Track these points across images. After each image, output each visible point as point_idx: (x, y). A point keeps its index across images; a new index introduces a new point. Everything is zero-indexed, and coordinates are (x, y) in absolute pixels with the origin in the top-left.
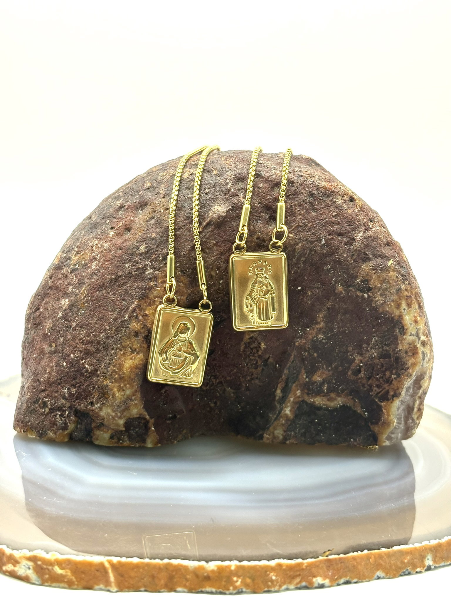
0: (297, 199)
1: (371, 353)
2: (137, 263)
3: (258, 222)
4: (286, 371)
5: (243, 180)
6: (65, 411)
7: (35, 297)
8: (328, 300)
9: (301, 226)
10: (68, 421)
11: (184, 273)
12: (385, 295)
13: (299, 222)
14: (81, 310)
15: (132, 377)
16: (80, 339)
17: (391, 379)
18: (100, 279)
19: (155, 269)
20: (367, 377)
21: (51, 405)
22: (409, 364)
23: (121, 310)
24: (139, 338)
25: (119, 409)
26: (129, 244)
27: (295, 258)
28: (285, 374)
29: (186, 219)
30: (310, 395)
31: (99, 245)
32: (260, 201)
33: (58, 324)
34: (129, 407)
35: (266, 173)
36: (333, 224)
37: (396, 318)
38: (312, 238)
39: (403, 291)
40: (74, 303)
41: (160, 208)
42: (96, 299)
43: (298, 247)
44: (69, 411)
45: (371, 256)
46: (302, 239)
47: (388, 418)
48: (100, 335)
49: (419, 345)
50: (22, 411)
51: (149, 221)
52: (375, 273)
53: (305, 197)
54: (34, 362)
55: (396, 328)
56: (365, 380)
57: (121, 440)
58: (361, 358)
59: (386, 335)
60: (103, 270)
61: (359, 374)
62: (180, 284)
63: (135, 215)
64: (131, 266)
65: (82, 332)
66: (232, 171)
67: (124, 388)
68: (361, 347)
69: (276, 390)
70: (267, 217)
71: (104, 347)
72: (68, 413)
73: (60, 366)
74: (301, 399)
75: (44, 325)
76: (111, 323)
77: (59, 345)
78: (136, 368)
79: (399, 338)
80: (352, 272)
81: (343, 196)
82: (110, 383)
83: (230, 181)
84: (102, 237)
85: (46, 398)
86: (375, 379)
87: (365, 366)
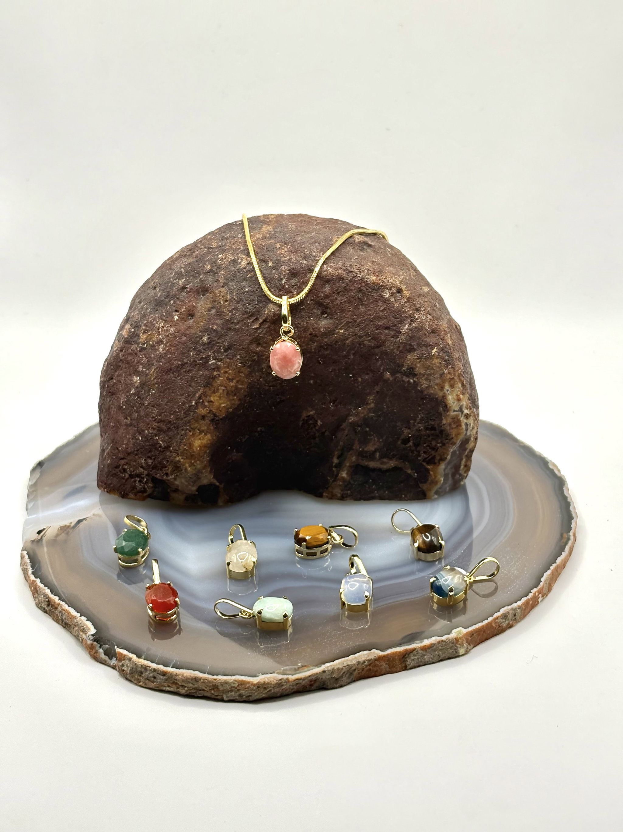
1: (418, 427)
2: (201, 353)
3: (310, 319)
4: (341, 443)
5: (297, 275)
6: (143, 478)
8: (377, 385)
9: (350, 322)
10: (146, 487)
11: (244, 364)
12: (429, 379)
13: (348, 318)
14: (152, 390)
15: (201, 455)
16: (153, 417)
17: (437, 447)
18: (167, 363)
19: (218, 359)
20: (415, 445)
21: (130, 472)
22: (452, 434)
23: (189, 396)
24: (206, 421)
25: (191, 480)
26: (192, 332)
27: (345, 351)
28: (340, 446)
29: (244, 314)
30: (365, 460)
31: (165, 328)
33: (132, 400)
34: (200, 478)
36: (379, 318)
37: (440, 398)
38: (360, 333)
39: (446, 374)
40: (146, 382)
41: (220, 298)
42: (165, 382)
43: (348, 341)
44: (147, 478)
45: (415, 347)
46: (351, 335)
47: (435, 478)
48: (171, 416)
49: (461, 419)
50: (104, 473)
51: (210, 311)
52: (419, 362)
53: (354, 293)
54: (112, 429)
55: (440, 407)
56: (414, 448)
58: (409, 430)
59: (431, 413)
60: (170, 355)
61: (408, 442)
62: (241, 374)
63: (197, 300)
64: (195, 354)
65: (154, 412)
66: (286, 265)
67: (195, 464)
68: (408, 422)
69: (333, 457)
70: (319, 313)
71: (175, 427)
72: (147, 480)
73: (136, 439)
74: (356, 464)
75: (119, 397)
76: (180, 406)
77: (134, 420)
78: (205, 446)
79: (443, 414)
80: (399, 362)
81: (391, 289)
82: (182, 459)
84: (168, 319)
85: (126, 465)
86: (422, 447)
87: (413, 437)
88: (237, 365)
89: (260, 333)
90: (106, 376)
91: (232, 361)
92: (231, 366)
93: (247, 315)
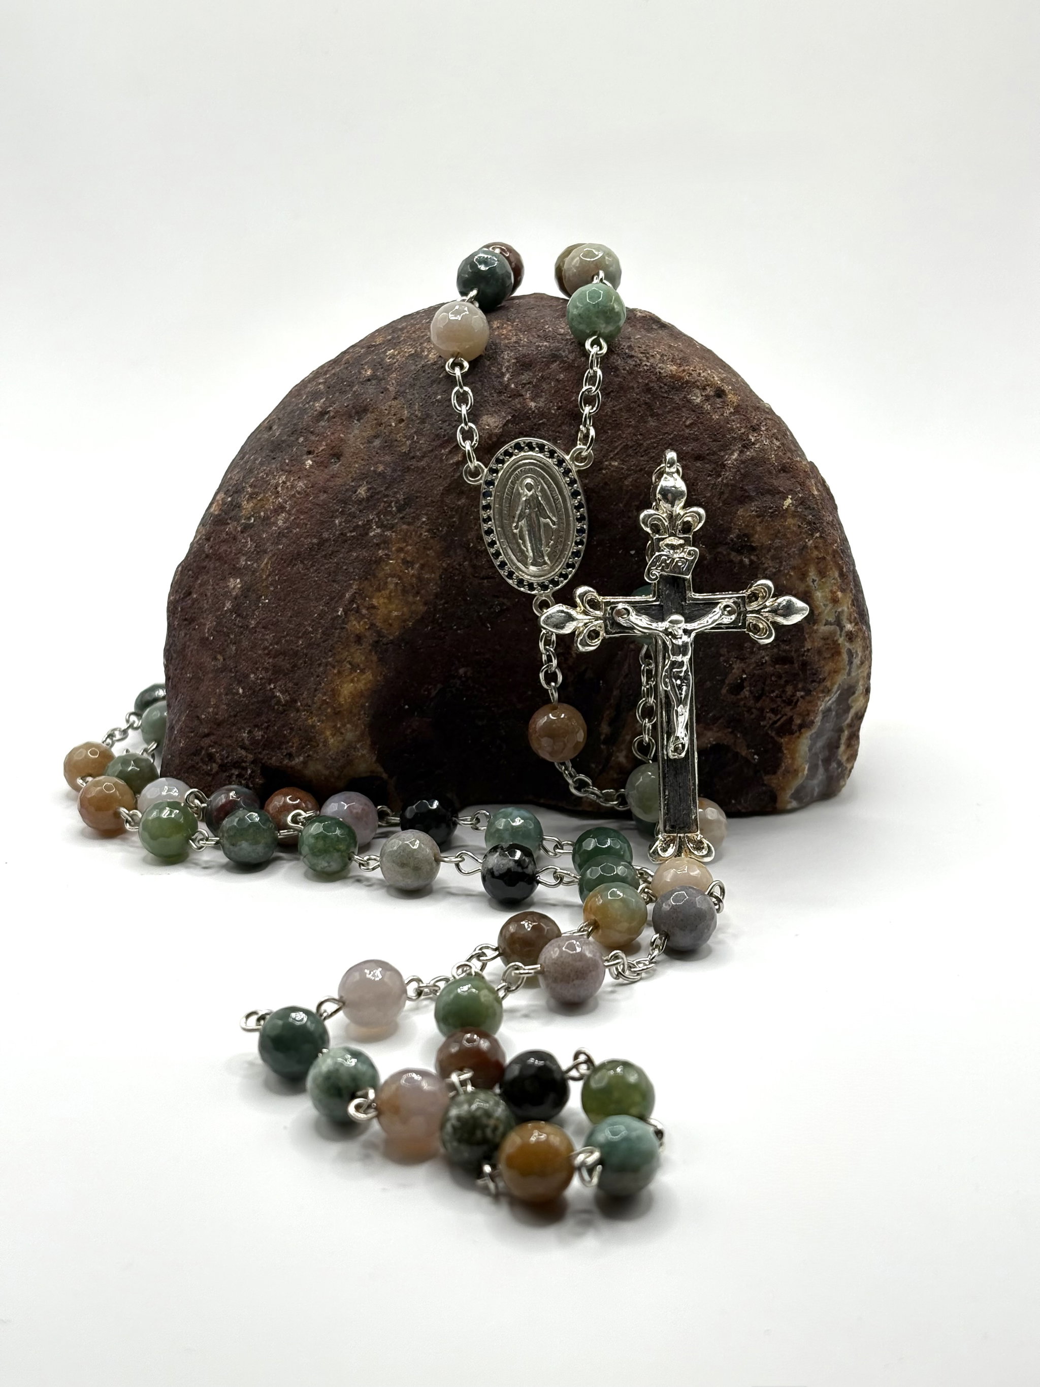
0: (624, 398)
1: (759, 657)
2: (355, 517)
4: (616, 693)
5: (531, 367)
6: (245, 769)
7: (181, 571)
9: (631, 447)
11: (435, 533)
12: (779, 558)
13: (627, 439)
14: (263, 597)
15: (355, 711)
16: (265, 648)
17: (796, 698)
18: (292, 545)
19: (385, 526)
20: (755, 696)
21: (221, 759)
22: (824, 672)
23: (332, 599)
24: (363, 646)
25: (336, 765)
26: (338, 483)
28: (614, 697)
29: (434, 440)
31: (288, 484)
32: (560, 404)
33: (226, 622)
34: (352, 761)
36: (686, 440)
39: (811, 549)
40: (251, 586)
41: (390, 418)
42: (288, 579)
43: (626, 483)
44: (252, 769)
45: (753, 494)
46: (633, 470)
47: (792, 764)
48: (298, 641)
49: (841, 641)
51: (372, 443)
52: (760, 523)
53: (637, 394)
54: (188, 686)
56: (752, 702)
58: (742, 664)
60: (298, 530)
61: (740, 692)
62: (428, 552)
63: (347, 429)
64: (344, 522)
65: (268, 637)
66: (512, 351)
67: (343, 731)
68: (741, 647)
69: (600, 723)
71: (305, 662)
72: (252, 772)
73: (234, 694)
75: (201, 623)
76: (315, 621)
77: (230, 658)
78: (361, 694)
79: (807, 630)
80: (721, 522)
82: (319, 721)
83: (507, 369)
84: (294, 469)
85: (212, 746)
86: (768, 699)
87: (751, 678)
88: (421, 534)
90: (180, 590)
91: (412, 528)
92: (411, 537)
93: (440, 442)
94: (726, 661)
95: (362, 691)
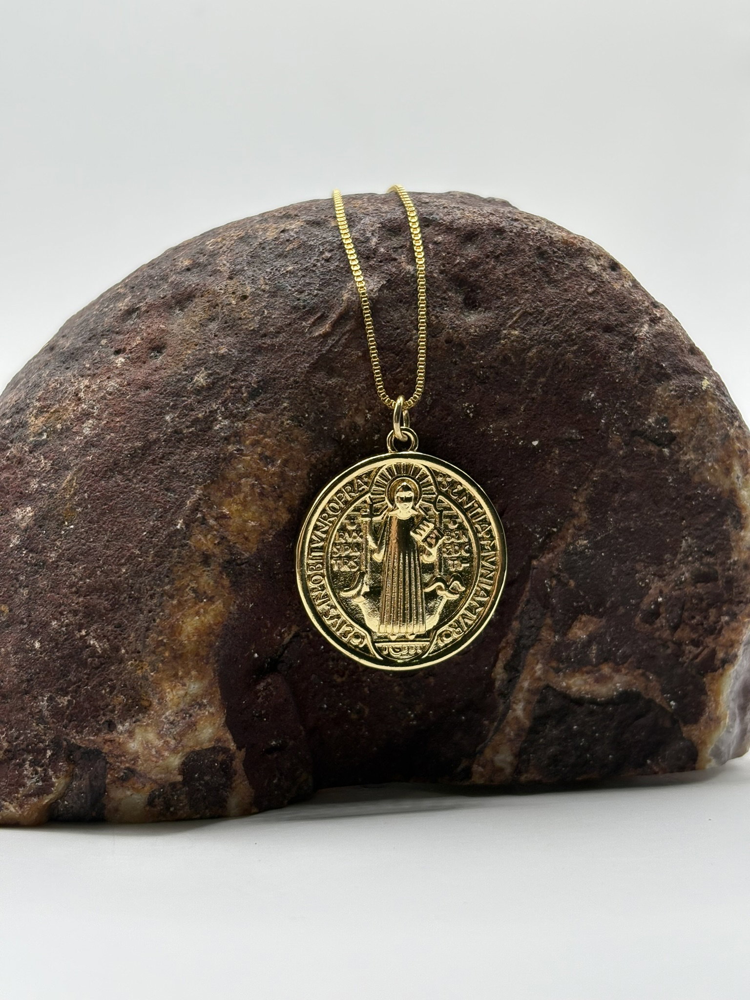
0: (516, 263)
1: (679, 572)
2: (193, 410)
3: (443, 310)
4: (515, 624)
5: (400, 231)
6: (45, 750)
8: (595, 464)
9: (531, 314)
11: (299, 422)
12: (701, 448)
13: (525, 305)
14: (66, 523)
15: (203, 653)
16: (71, 586)
17: (720, 624)
18: (106, 453)
19: (235, 417)
20: (670, 626)
21: (7, 741)
23: (166, 511)
24: (211, 567)
25: (174, 731)
26: (166, 375)
27: (525, 379)
28: (512, 631)
29: (291, 313)
30: (561, 674)
31: (94, 387)
32: (442, 268)
33: (12, 562)
34: (194, 724)
35: (445, 216)
37: (726, 495)
38: (555, 336)
39: (733, 440)
40: (48, 512)
41: (227, 297)
42: (102, 495)
43: (530, 354)
44: (53, 750)
45: (670, 371)
46: (536, 340)
47: (716, 708)
48: (120, 570)
51: (206, 326)
52: (680, 405)
53: (530, 258)
55: (727, 515)
56: (668, 632)
57: (172, 806)
58: (661, 584)
59: (708, 533)
60: (112, 434)
61: (657, 619)
62: (292, 445)
63: (168, 320)
64: (178, 417)
68: (660, 561)
69: (494, 665)
70: (461, 300)
71: (130, 596)
72: (52, 754)
73: (27, 651)
74: (542, 684)
76: (144, 541)
77: (19, 606)
79: (734, 538)
80: (639, 403)
81: (598, 258)
82: (152, 671)
83: (372, 234)
84: (99, 371)
86: (688, 629)
87: (667, 603)
88: (283, 422)
89: (333, 346)
91: (271, 415)
92: (269, 426)
93: (300, 314)
94: (643, 580)
95: (210, 626)
